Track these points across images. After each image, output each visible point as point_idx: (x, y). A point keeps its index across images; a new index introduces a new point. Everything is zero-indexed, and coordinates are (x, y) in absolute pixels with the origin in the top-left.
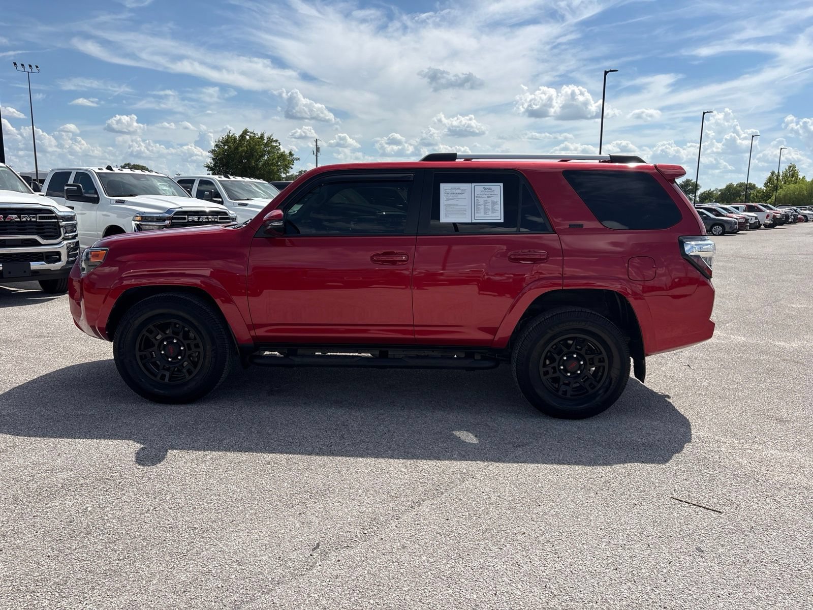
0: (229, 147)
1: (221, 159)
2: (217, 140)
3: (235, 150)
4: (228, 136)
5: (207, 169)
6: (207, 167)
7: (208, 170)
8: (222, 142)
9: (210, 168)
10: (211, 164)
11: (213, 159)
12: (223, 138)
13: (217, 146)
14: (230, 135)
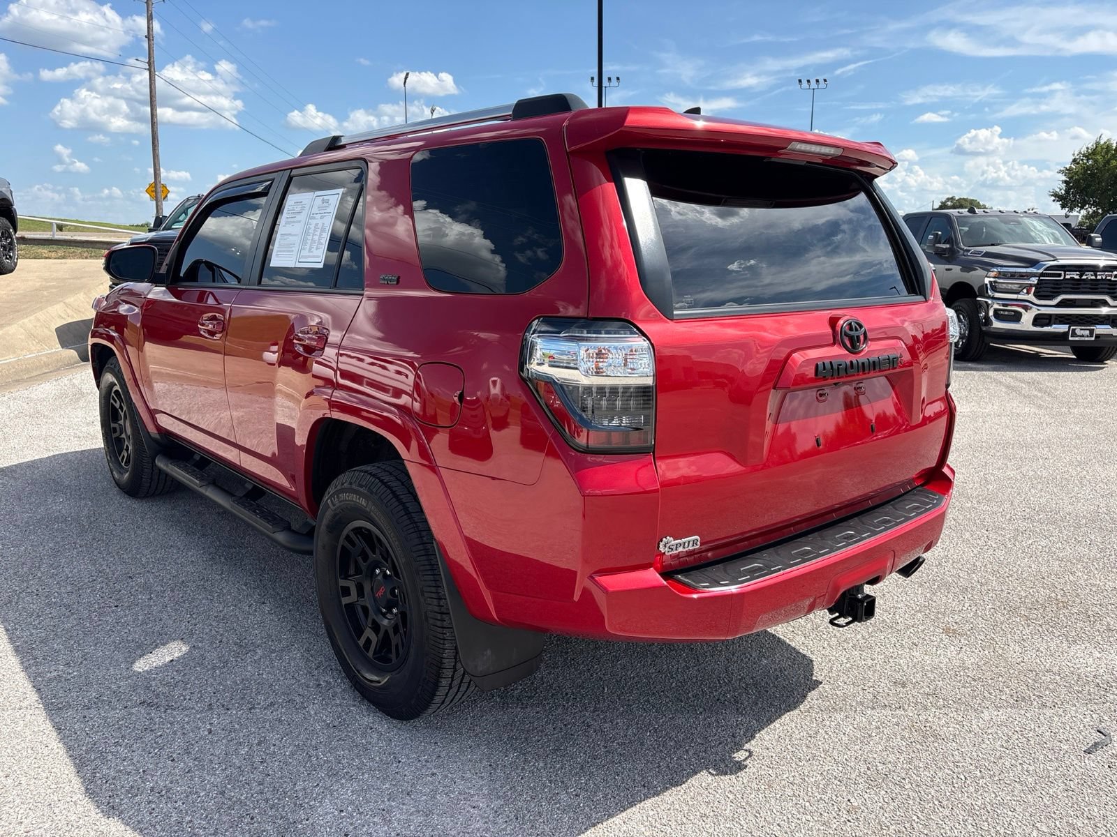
0: (1096, 161)
1: (1077, 181)
2: (1076, 153)
3: (1104, 166)
4: (1097, 143)
5: (1053, 198)
6: (1052, 195)
7: (1054, 201)
8: (1084, 155)
9: (1057, 197)
10: (1061, 190)
11: (1065, 182)
12: (1088, 148)
13: (1074, 160)
14: (1102, 142)
